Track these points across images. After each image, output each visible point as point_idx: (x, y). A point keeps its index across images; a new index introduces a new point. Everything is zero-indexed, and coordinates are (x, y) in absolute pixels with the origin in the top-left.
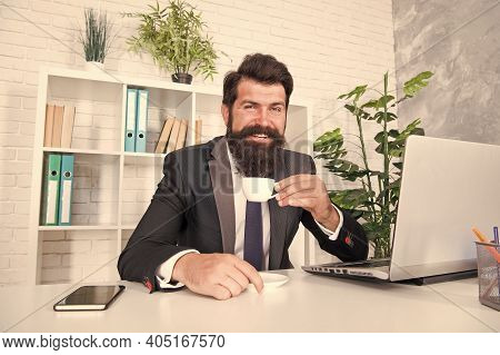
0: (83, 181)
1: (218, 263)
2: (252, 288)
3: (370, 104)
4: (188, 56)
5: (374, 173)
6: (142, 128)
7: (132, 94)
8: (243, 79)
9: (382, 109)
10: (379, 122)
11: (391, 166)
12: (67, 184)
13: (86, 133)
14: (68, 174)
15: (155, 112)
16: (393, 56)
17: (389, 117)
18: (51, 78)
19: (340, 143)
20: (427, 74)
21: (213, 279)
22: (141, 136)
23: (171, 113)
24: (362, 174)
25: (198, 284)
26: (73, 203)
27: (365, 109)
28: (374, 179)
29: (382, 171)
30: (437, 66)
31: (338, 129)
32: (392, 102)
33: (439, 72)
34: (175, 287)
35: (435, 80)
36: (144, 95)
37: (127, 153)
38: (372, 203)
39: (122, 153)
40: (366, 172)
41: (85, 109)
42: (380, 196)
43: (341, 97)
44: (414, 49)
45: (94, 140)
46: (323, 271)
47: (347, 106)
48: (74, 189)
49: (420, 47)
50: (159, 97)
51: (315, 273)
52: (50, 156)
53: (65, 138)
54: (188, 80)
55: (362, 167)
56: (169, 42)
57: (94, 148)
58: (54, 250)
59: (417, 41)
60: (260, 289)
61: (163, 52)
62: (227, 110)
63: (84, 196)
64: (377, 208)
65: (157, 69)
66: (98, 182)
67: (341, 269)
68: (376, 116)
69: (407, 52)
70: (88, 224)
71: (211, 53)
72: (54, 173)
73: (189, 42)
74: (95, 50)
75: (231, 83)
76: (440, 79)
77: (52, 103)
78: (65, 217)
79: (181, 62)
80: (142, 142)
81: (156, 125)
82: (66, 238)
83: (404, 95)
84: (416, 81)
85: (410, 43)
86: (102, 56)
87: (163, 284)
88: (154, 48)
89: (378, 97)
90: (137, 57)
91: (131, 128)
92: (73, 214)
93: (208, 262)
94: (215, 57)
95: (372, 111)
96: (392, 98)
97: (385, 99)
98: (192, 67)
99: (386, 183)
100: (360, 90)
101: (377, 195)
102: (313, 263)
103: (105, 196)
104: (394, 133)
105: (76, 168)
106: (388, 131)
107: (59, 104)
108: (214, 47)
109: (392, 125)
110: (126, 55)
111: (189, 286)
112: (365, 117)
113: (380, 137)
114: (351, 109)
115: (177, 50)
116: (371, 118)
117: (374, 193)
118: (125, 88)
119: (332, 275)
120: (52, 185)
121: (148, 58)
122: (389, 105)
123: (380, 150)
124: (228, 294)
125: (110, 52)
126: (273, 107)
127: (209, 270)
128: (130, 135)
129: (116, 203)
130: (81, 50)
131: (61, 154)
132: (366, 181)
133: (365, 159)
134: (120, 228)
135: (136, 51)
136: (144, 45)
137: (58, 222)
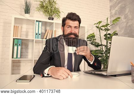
0: (24, 46)
1: (60, 70)
2: (69, 77)
3: (103, 26)
4: (53, 12)
5: (103, 45)
6: (40, 32)
7: (37, 23)
8: (67, 20)
9: (106, 28)
10: (105, 31)
11: (108, 43)
12: (19, 47)
13: (25, 33)
14: (20, 45)
15: (44, 28)
16: (109, 12)
17: (108, 30)
18: (15, 18)
19: (94, 37)
20: (119, 18)
21: (59, 74)
22: (40, 34)
23: (48, 28)
24: (100, 45)
25: (55, 75)
26: (21, 52)
27: (101, 28)
28: (104, 47)
29: (106, 45)
30: (122, 15)
31: (94, 33)
32: (109, 26)
33: (122, 17)
34: (48, 76)
35: (121, 19)
36: (40, 23)
37: (36, 39)
38: (103, 54)
39: (35, 39)
40: (101, 45)
41: (25, 27)
42: (105, 52)
43: (95, 24)
44: (116, 11)
45: (27, 35)
46: (89, 72)
47: (96, 27)
48: (21, 49)
49: (117, 10)
50: (45, 24)
51: (87, 73)
52: (15, 40)
53: (19, 35)
54: (53, 19)
55: (100, 44)
56: (47, 9)
57: (27, 37)
58: (16, 65)
60: (71, 77)
61: (46, 11)
62: (63, 28)
63: (24, 50)
64: (104, 55)
65: (44, 16)
66: (28, 47)
67: (94, 72)
68: (104, 30)
69: (113, 12)
70: (25, 58)
71: (59, 12)
72: (16, 44)
73: (53, 8)
74: (27, 11)
75: (64, 20)
76: (123, 19)
77: (15, 25)
78: (19, 56)
79: (51, 14)
80: (40, 36)
81: (44, 31)
82: (19, 62)
83: (112, 24)
84: (116, 20)
85: (114, 9)
86: (29, 12)
87: (45, 75)
88: (43, 10)
89: (105, 24)
90: (39, 13)
91: (37, 32)
92: (21, 55)
93: (57, 70)
94: (60, 13)
95: (103, 28)
96: (109, 24)
97: (107, 25)
98: (54, 16)
99: (107, 48)
100: (100, 22)
101: (104, 51)
102: (86, 70)
103: (30, 51)
104: (109, 34)
105: (22, 43)
106: (108, 34)
107: (17, 25)
108: (60, 10)
109: (109, 32)
110: (36, 12)
111: (52, 76)
112: (101, 30)
113: (105, 35)
114: (98, 27)
115: (49, 11)
116: (103, 30)
117: (103, 51)
118: (35, 21)
119: (91, 73)
120: (16, 48)
121: (42, 13)
123: (105, 39)
124: (63, 78)
125: (31, 11)
126: (75, 27)
127: (58, 72)
128: (37, 34)
129: (33, 52)
130: (24, 10)
131: (18, 39)
132: (101, 48)
133: (101, 41)
134: (34, 59)
135: (38, 11)
136: (41, 9)
137: (17, 58)
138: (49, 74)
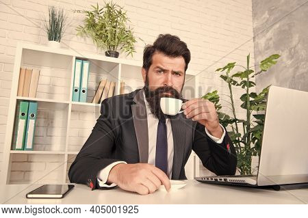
0: (42, 121)
3: (237, 75)
4: (117, 40)
5: (240, 121)
6: (84, 86)
7: (79, 63)
9: (245, 79)
10: (243, 87)
11: (252, 117)
12: (32, 122)
13: (46, 89)
14: (33, 116)
15: (93, 76)
16: (252, 43)
17: (250, 84)
18: (24, 50)
19: (217, 101)
20: (276, 56)
21: (138, 180)
22: (84, 91)
23: (104, 77)
24: (231, 122)
26: (35, 136)
27: (234, 78)
28: (240, 125)
29: (246, 120)
30: (282, 51)
31: (216, 91)
32: (252, 74)
33: (284, 55)
34: (110, 187)
35: (282, 60)
36: (86, 65)
37: (74, 103)
38: (238, 141)
39: (71, 102)
40: (235, 120)
41: (46, 73)
42: (244, 137)
43: (218, 70)
44: (267, 40)
45: (51, 93)
47: (222, 76)
48: (36, 126)
49: (271, 39)
50: (96, 66)
52: (21, 103)
53: (32, 91)
54: (116, 55)
55: (232, 117)
56: (104, 31)
57: (51, 98)
58: (19, 167)
59: (269, 35)
60: (168, 188)
61: (99, 36)
62: (145, 72)
63: (42, 131)
64: (242, 145)
65: (95, 48)
66: (52, 122)
67: (223, 178)
68: (241, 84)
69: (262, 42)
70: (44, 150)
71: (131, 38)
72: (23, 114)
73: (118, 30)
74: (55, 33)
75: (148, 54)
76: (285, 60)
77: (24, 68)
78: (29, 145)
79: (112, 43)
80: (84, 95)
81: (93, 85)
82: (28, 160)
83: (260, 70)
84: (269, 60)
85: (264, 36)
86: (60, 38)
87: (102, 184)
88: (94, 34)
89: (243, 70)
90: (83, 40)
91: (77, 85)
92: (34, 144)
93: (134, 169)
94: (134, 41)
95: (239, 80)
96: (252, 71)
97: (248, 72)
98: (119, 48)
99: (248, 128)
100: (231, 66)
101: (242, 136)
103: (57, 132)
104: (253, 95)
105: (38, 112)
106: (249, 93)
107: (29, 68)
108: (134, 35)
109: (252, 90)
110: (75, 38)
112: (234, 84)
113: (244, 97)
114: (225, 78)
115: (109, 35)
116: (238, 85)
117: (240, 135)
118: (74, 58)
119: (216, 183)
120: (22, 122)
121: (90, 40)
122: (250, 76)
123: (244, 106)
124: (147, 191)
125: (65, 36)
127: (134, 174)
128: (76, 90)
129: (64, 136)
130: (46, 35)
131: (29, 101)
132: (235, 127)
133: (234, 111)
134: (67, 153)
135: (82, 36)
136: (87, 32)
137: (24, 148)
138: (110, 180)
